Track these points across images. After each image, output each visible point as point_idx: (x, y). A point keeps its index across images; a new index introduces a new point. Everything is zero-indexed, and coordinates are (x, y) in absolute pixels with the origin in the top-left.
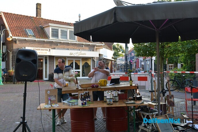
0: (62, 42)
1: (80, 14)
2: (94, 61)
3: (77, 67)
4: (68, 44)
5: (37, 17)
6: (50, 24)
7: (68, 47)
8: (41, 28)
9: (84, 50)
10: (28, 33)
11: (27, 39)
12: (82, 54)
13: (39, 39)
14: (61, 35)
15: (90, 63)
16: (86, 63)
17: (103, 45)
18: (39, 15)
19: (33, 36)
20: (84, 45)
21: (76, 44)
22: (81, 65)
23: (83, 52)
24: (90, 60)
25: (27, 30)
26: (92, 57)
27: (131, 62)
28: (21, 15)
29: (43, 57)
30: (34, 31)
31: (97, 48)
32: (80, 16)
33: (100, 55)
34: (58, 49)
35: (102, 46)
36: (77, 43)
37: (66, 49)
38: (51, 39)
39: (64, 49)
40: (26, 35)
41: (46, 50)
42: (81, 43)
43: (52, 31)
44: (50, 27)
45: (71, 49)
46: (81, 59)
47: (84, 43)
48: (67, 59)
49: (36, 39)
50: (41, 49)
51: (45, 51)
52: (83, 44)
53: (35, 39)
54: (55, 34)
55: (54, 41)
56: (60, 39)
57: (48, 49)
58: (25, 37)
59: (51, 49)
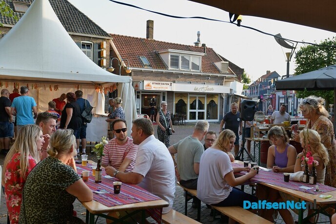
0: (184, 73)
1: (199, 32)
2: (223, 98)
3: (201, 106)
4: (190, 76)
5: (149, 39)
6: (170, 50)
7: (190, 80)
8: (156, 54)
9: (210, 83)
10: (143, 61)
11: (143, 69)
12: (208, 90)
13: (156, 70)
14: (182, 64)
15: (217, 101)
16: (212, 101)
17: (234, 76)
18: (150, 36)
19: (149, 65)
20: (211, 77)
21: (200, 75)
22: (206, 103)
23: (210, 86)
24: (217, 97)
25: (140, 57)
26: (220, 94)
27: (262, 98)
28: (130, 37)
29: (160, 93)
30: (149, 59)
31: (227, 80)
32: (199, 34)
33: (231, 90)
34: (179, 82)
35: (232, 78)
36: (202, 74)
37: (188, 83)
38: (171, 69)
39: (185, 82)
40: (141, 64)
41: (167, 84)
42: (207, 74)
43: (171, 59)
44: (169, 53)
45: (194, 83)
46: (205, 96)
47: (211, 74)
48: (189, 96)
49: (154, 70)
50: (161, 82)
51: (165, 86)
52: (209, 76)
53: (152, 70)
54: (175, 62)
55: (174, 72)
56: (181, 69)
57: (169, 83)
58: (141, 68)
59: (172, 83)
